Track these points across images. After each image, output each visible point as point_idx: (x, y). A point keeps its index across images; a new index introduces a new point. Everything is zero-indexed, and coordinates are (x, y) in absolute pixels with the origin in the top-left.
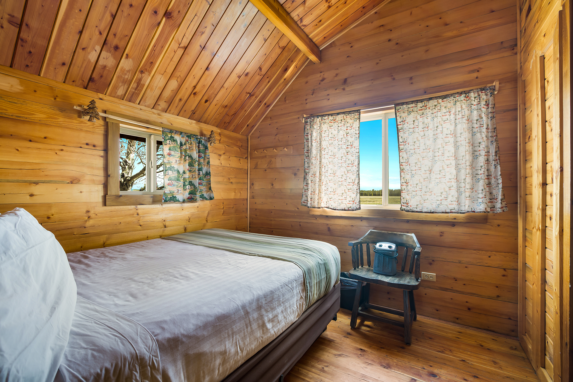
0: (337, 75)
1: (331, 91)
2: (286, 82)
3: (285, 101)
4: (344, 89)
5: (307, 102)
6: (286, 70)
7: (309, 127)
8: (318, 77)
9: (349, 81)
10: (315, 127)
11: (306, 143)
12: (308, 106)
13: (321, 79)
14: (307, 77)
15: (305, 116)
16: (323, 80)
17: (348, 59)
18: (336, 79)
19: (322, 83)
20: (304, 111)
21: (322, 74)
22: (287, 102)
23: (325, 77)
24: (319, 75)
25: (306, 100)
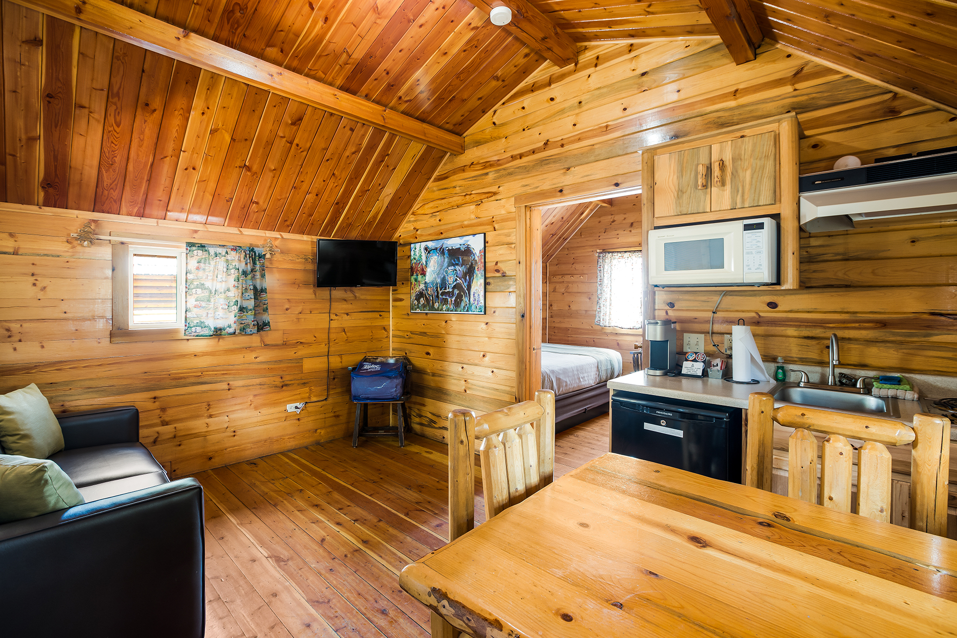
0: (625, 218)
1: (620, 232)
2: (582, 221)
3: (581, 236)
4: (631, 231)
5: (600, 238)
6: (582, 213)
7: (602, 261)
8: (609, 218)
9: (634, 224)
10: (606, 261)
11: (599, 274)
12: (601, 242)
13: (612, 220)
14: (600, 217)
15: (598, 251)
16: (613, 221)
17: (634, 206)
18: (624, 222)
19: (613, 224)
20: (597, 246)
21: (613, 216)
22: (583, 236)
23: (615, 219)
24: (610, 217)
25: (599, 236)
